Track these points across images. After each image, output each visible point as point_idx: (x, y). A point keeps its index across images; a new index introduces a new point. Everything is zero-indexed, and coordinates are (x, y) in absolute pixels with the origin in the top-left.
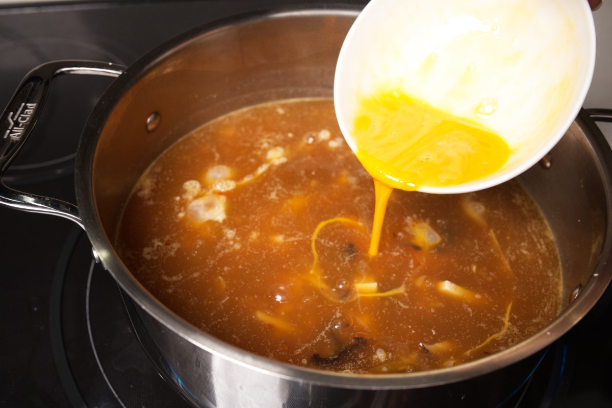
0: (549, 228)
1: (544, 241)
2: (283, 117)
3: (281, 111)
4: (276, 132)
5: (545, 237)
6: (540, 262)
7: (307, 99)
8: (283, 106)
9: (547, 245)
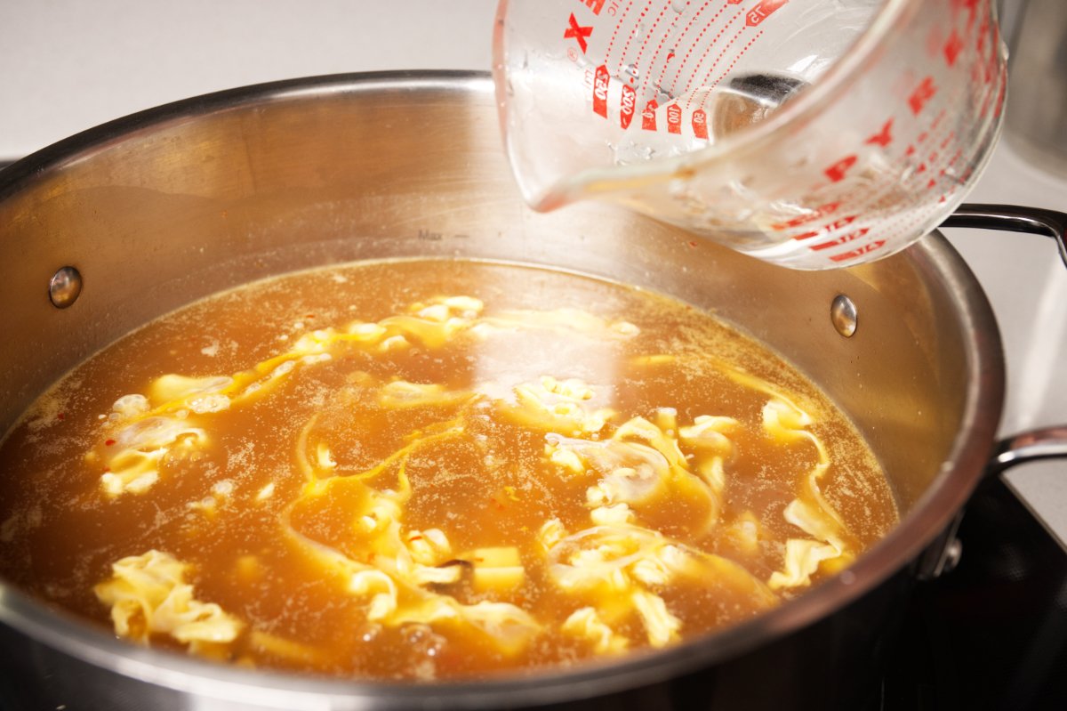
0: (869, 452)
1: (865, 476)
2: (344, 286)
3: (340, 279)
4: (327, 307)
5: (864, 468)
6: (868, 512)
7: (391, 261)
8: (344, 272)
9: (871, 480)
